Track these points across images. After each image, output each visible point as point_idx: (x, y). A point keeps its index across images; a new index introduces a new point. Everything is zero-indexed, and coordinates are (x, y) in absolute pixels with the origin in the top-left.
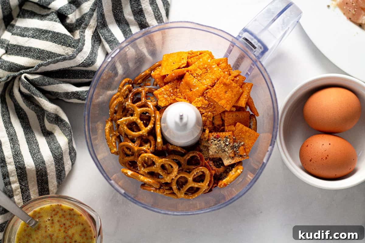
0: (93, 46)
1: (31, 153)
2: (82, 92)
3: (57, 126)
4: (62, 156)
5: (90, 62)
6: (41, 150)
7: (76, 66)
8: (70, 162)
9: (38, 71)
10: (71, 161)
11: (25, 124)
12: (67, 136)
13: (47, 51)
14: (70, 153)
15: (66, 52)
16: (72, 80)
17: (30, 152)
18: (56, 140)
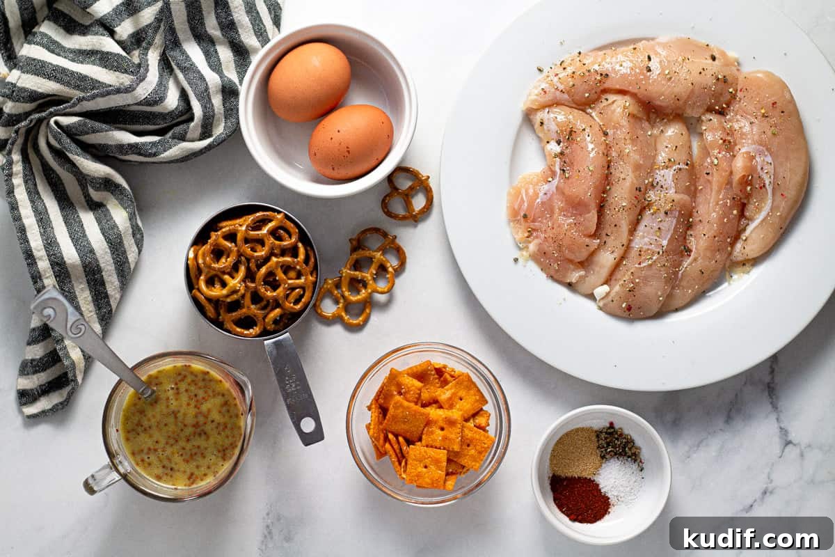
0: (161, 76)
1: (72, 239)
2: (144, 144)
3: (109, 193)
4: (121, 239)
5: (157, 98)
6: (87, 233)
7: (136, 104)
8: (135, 249)
9: (77, 109)
10: (137, 246)
11: (59, 192)
12: (125, 208)
13: (92, 79)
14: (134, 235)
15: (121, 81)
16: (129, 126)
17: (70, 237)
18: (110, 215)
